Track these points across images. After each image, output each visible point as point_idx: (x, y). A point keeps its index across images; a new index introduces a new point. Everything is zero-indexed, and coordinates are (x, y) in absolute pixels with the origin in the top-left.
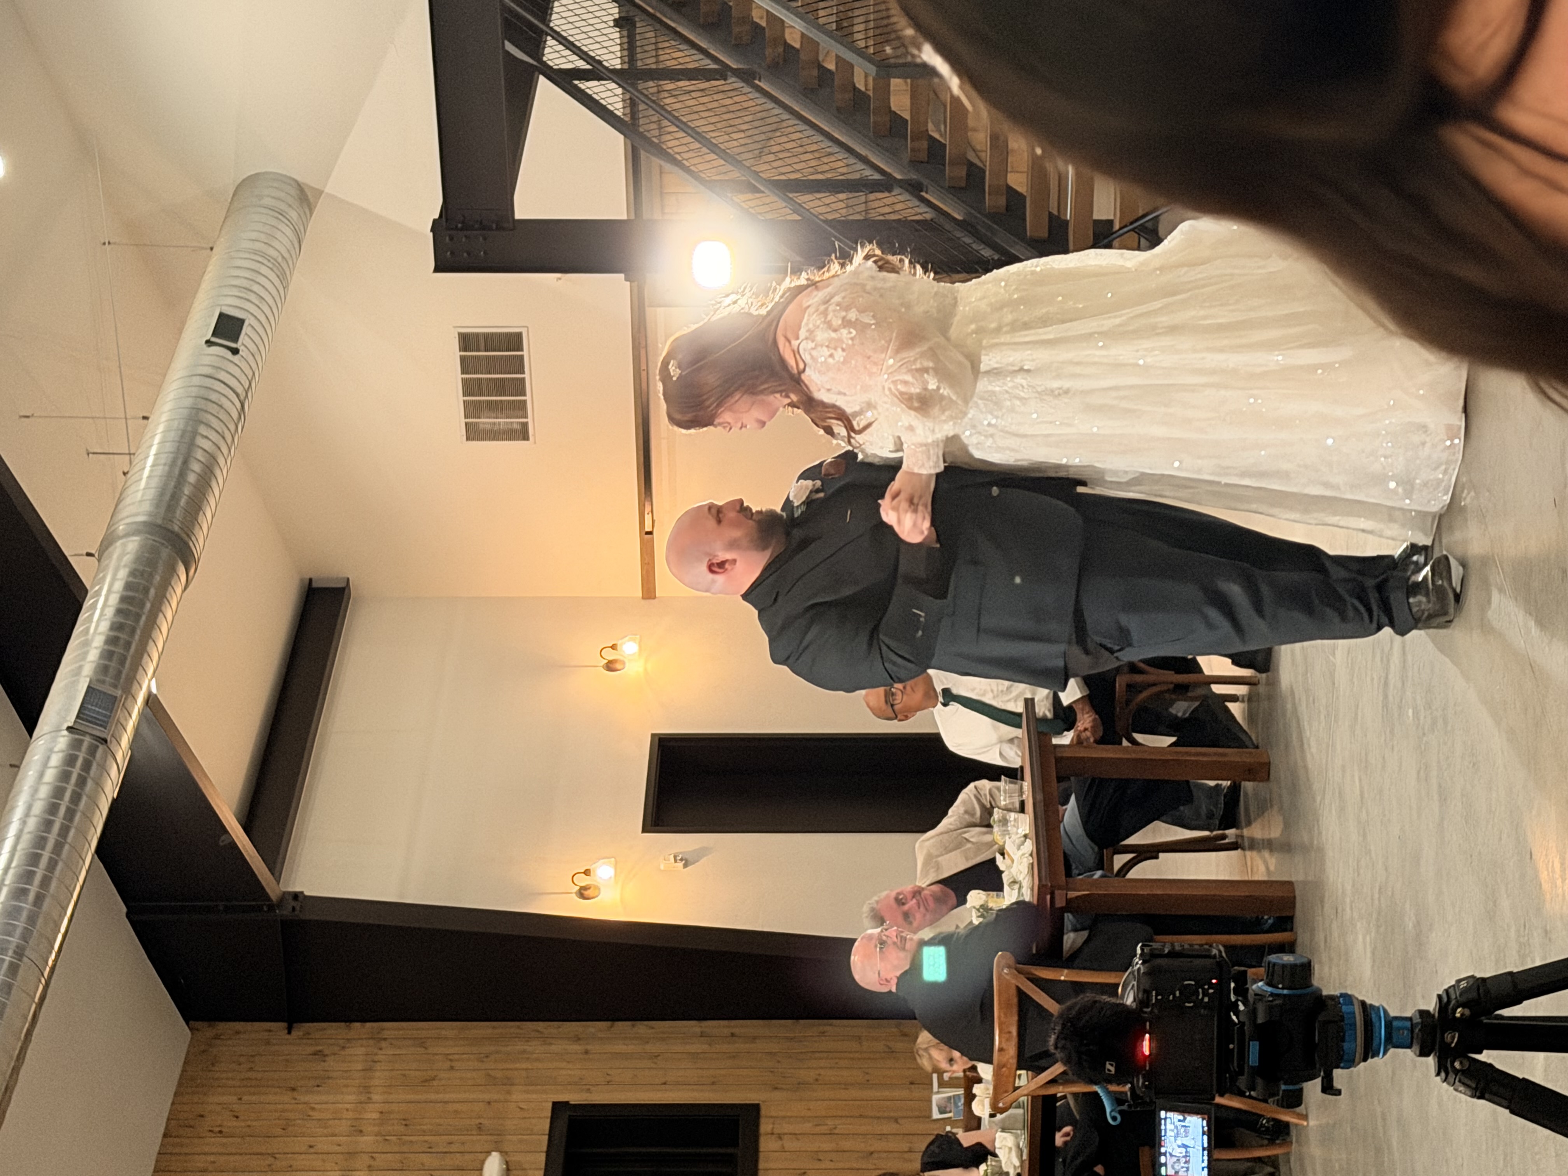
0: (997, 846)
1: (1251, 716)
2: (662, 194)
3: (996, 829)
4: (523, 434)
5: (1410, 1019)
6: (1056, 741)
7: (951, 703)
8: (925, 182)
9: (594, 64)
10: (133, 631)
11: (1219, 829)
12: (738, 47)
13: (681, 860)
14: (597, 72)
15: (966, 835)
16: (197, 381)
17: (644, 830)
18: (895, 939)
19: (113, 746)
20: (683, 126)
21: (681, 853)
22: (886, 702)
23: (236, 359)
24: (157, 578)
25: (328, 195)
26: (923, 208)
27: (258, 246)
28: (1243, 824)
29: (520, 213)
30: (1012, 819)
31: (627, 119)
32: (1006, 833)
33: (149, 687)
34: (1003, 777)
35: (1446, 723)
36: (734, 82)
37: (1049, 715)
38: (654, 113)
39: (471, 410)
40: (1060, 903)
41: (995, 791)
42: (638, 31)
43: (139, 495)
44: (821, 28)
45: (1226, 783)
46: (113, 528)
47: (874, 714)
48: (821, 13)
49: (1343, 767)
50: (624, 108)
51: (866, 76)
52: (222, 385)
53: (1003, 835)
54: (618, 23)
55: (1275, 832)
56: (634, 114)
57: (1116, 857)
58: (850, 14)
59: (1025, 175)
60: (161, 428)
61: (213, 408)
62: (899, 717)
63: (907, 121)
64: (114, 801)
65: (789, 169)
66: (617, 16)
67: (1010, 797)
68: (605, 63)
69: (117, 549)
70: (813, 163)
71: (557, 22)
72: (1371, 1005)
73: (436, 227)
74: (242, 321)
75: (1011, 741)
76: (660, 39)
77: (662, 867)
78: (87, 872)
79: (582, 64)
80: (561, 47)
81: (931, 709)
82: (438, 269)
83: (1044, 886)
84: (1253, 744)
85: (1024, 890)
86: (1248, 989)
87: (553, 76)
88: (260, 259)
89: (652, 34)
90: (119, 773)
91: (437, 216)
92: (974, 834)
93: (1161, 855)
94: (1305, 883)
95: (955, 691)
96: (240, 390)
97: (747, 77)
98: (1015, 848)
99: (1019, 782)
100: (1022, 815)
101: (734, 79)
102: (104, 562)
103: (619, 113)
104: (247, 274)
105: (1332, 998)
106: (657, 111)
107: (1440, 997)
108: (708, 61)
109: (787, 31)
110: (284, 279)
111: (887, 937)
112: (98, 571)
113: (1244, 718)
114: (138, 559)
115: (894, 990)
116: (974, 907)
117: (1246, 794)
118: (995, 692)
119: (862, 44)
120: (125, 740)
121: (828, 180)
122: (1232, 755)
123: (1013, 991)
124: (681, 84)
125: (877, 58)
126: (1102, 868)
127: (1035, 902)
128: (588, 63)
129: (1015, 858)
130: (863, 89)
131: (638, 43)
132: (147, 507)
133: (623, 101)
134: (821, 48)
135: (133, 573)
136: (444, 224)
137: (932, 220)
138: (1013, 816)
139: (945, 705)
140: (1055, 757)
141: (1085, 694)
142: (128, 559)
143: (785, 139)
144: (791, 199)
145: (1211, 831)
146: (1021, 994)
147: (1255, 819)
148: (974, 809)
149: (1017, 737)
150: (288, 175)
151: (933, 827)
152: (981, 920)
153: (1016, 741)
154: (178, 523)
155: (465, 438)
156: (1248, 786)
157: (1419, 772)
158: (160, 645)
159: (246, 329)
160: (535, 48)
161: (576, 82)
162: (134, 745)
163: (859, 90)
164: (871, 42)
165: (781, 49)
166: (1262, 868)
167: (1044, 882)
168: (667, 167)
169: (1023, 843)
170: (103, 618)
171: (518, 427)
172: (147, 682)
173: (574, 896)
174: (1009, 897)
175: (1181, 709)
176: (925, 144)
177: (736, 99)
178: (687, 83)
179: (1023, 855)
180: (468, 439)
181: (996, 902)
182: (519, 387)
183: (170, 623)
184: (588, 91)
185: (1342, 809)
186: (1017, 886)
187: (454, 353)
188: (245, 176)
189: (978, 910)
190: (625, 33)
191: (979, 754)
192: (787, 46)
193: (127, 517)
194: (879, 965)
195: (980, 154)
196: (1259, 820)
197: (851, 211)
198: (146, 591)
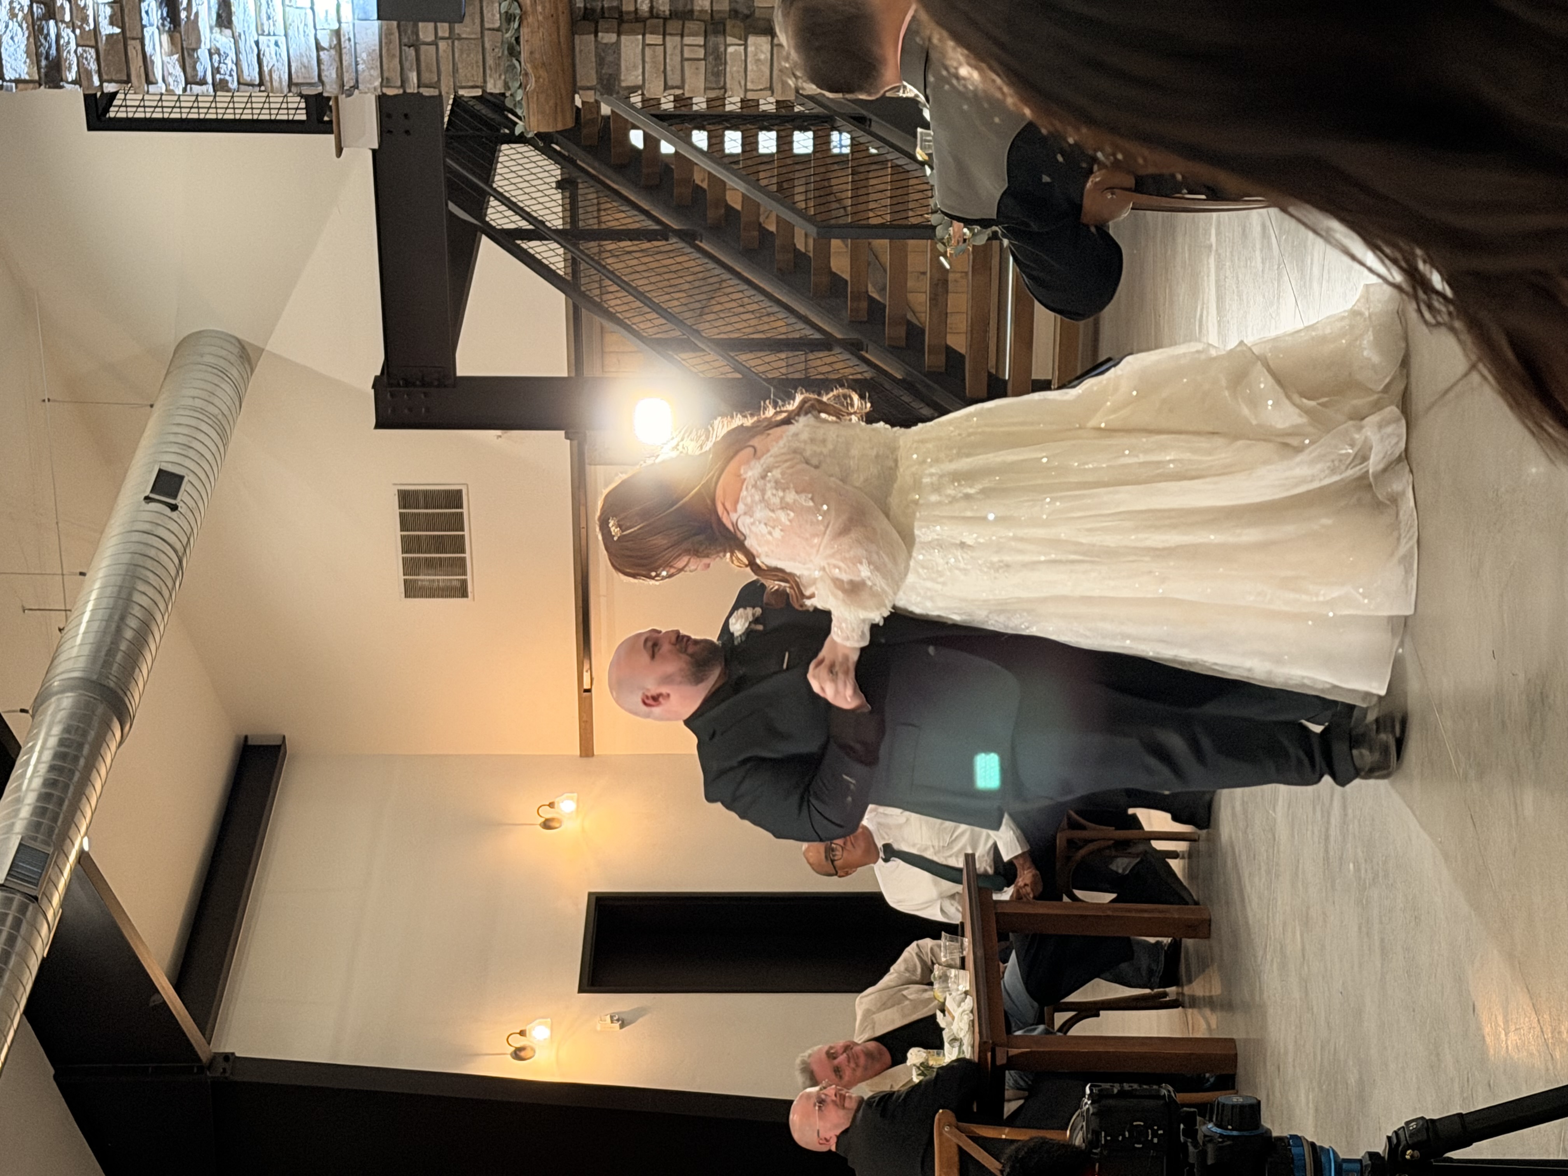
0: (936, 1002)
1: (1192, 873)
2: (603, 352)
3: (936, 986)
4: (462, 591)
5: (1360, 1161)
6: (996, 897)
7: (893, 859)
8: (865, 341)
9: (537, 225)
10: (66, 787)
11: (1159, 988)
12: (680, 209)
13: (618, 1020)
14: (540, 232)
15: (905, 993)
16: (136, 537)
17: (581, 990)
18: (834, 1098)
19: (44, 902)
20: (625, 286)
21: (618, 1013)
22: (826, 857)
23: (174, 515)
24: (92, 734)
25: (269, 352)
26: (864, 367)
27: (198, 403)
28: (1184, 979)
29: (463, 369)
30: (953, 975)
31: (569, 278)
32: (947, 989)
33: (81, 843)
34: (943, 933)
35: (1386, 876)
36: (675, 243)
37: (990, 871)
38: (595, 272)
39: (409, 567)
40: (1001, 1060)
41: (936, 949)
42: (580, 192)
43: (76, 650)
44: (763, 190)
45: (1167, 940)
46: (47, 685)
47: (813, 869)
48: (762, 175)
49: (1285, 924)
50: (565, 267)
51: (806, 235)
52: (160, 541)
53: (944, 992)
54: (560, 185)
55: (1217, 991)
56: (575, 273)
57: (1057, 1015)
58: (791, 176)
59: (964, 336)
60: (97, 585)
61: (149, 564)
62: (840, 873)
63: (846, 281)
64: (44, 959)
65: (730, 328)
66: (559, 178)
67: (951, 953)
68: (548, 224)
69: (52, 706)
70: (753, 322)
71: (499, 183)
72: (1321, 1148)
73: (377, 384)
74: (181, 478)
75: (952, 897)
76: (602, 200)
77: (599, 1028)
78: (16, 1032)
79: (524, 224)
80: (504, 208)
81: (872, 865)
82: (378, 426)
83: (985, 1043)
84: (1194, 900)
85: (964, 1048)
86: (1197, 1130)
87: (497, 236)
88: (201, 416)
89: (595, 196)
90: (50, 931)
91: (378, 373)
92: (913, 992)
93: (1102, 1013)
94: (1247, 1041)
95: (896, 846)
96: (178, 546)
97: (688, 237)
98: (956, 1007)
99: (959, 938)
100: (962, 971)
101: (674, 240)
102: (38, 718)
103: (561, 273)
104: (186, 431)
105: (1281, 1139)
106: (599, 271)
107: (1389, 1138)
108: (650, 223)
109: (728, 193)
110: (224, 436)
111: (826, 1095)
112: (33, 727)
113: (1184, 876)
114: (72, 716)
115: (833, 1149)
116: (914, 1065)
117: (1187, 952)
118: (937, 848)
119: (802, 205)
120: (56, 900)
121: (768, 339)
122: (1174, 911)
123: (955, 1150)
124: (623, 244)
125: (819, 218)
126: (1043, 1023)
127: (976, 1060)
128: (531, 223)
129: (956, 1015)
130: (803, 250)
131: (580, 204)
132: (81, 663)
133: (565, 260)
134: (762, 209)
135: (67, 730)
136: (385, 380)
137: (872, 379)
138: (953, 972)
139: (886, 860)
140: (996, 913)
141: (1026, 850)
142: (61, 715)
143: (726, 299)
144: (732, 357)
145: (1152, 989)
146: (962, 1153)
147: (1196, 977)
148: (915, 966)
149: (958, 893)
150: (230, 333)
151: (874, 983)
152: (921, 1078)
153: (957, 897)
154: (114, 679)
155: (403, 595)
156: (1189, 943)
157: (1360, 928)
158: (93, 802)
159: (185, 486)
160: (479, 209)
161: (518, 242)
162: (63, 904)
163: (799, 251)
164: (811, 203)
165: (723, 211)
166: (1204, 1025)
167: (985, 1040)
168: (609, 325)
169: (963, 1000)
170: (36, 775)
171: (458, 584)
172: (79, 839)
173: (509, 1057)
174: (950, 1055)
175: (1121, 865)
176: (864, 305)
177: (679, 259)
178: (629, 243)
179: (964, 1011)
180: (406, 596)
181: (936, 1060)
182: (459, 545)
183: (103, 780)
184: (531, 251)
185: (1283, 966)
186: (957, 1044)
187: (392, 511)
188: (186, 334)
189: (918, 1068)
190: (567, 194)
191: (918, 910)
192: (729, 209)
193: (62, 673)
194: (819, 1124)
195: (918, 315)
196: (1201, 977)
197: (791, 370)
198: (80, 746)
